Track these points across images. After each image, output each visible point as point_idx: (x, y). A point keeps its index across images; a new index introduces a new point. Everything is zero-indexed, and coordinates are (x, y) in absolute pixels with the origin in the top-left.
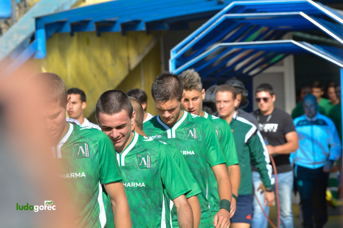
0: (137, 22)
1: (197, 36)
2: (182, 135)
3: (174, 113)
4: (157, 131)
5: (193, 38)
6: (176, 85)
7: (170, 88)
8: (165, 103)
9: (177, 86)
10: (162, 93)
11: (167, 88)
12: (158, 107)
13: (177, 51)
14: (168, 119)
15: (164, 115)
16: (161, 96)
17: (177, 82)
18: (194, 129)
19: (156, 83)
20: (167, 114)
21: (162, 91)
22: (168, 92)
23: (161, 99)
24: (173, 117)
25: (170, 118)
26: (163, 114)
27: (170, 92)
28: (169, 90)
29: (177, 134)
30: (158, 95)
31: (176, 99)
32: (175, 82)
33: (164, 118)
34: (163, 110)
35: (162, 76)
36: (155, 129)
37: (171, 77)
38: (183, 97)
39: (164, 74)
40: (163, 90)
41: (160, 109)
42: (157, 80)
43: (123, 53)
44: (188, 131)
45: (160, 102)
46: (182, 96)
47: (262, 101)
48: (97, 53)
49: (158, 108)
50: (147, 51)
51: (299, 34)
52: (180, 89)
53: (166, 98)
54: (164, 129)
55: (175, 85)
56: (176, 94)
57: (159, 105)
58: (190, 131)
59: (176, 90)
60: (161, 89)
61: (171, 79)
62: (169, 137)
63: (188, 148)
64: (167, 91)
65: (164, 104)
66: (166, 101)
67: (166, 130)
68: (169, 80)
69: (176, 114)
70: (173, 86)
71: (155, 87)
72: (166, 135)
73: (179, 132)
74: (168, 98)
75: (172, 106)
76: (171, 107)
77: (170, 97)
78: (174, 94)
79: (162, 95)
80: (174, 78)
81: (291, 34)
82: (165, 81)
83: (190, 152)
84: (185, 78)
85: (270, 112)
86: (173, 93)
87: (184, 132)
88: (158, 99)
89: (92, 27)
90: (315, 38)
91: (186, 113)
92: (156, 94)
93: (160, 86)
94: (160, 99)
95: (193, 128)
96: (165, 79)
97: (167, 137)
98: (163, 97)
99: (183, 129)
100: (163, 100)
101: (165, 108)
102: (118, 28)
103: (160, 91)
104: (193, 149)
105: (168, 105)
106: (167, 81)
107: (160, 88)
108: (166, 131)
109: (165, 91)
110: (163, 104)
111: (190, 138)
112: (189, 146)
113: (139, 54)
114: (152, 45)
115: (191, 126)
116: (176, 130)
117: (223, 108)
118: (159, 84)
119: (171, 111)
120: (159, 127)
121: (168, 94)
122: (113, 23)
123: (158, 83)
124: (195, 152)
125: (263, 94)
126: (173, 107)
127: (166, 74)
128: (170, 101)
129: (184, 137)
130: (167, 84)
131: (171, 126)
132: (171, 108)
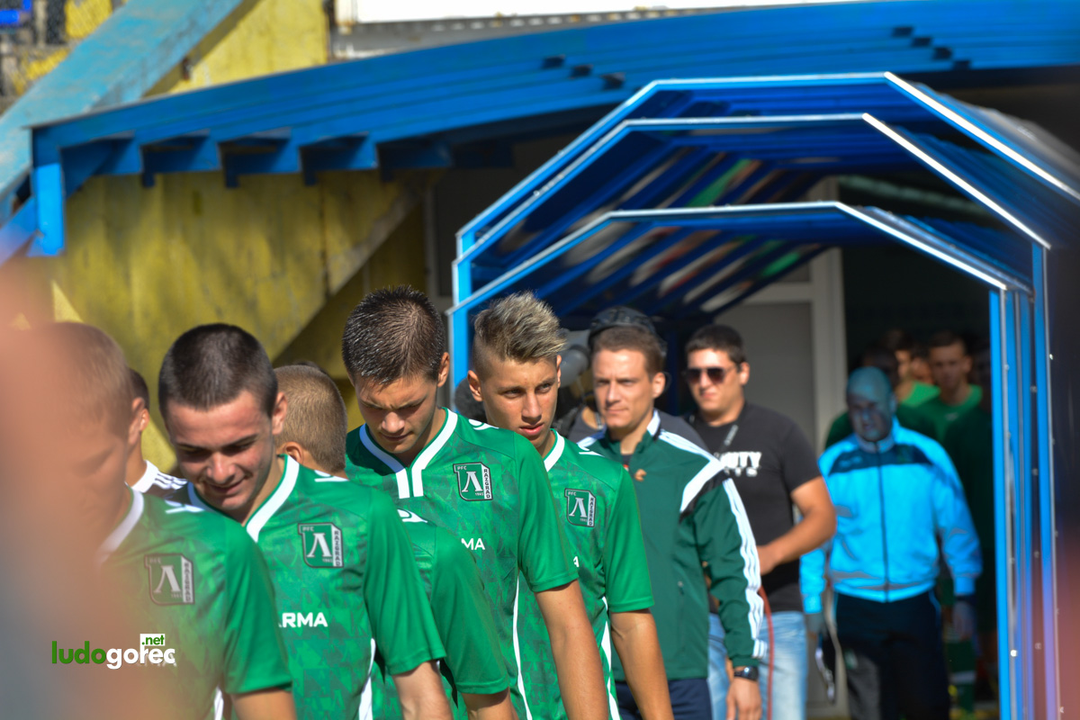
0: (352, 143)
1: (539, 187)
2: (443, 487)
3: (416, 418)
4: (364, 477)
5: (529, 194)
6: (422, 327)
7: (402, 337)
8: (386, 385)
9: (425, 332)
10: (377, 354)
11: (393, 338)
12: (365, 399)
13: (479, 234)
14: (397, 437)
15: (383, 425)
16: (373, 364)
17: (425, 318)
18: (483, 468)
19: (356, 321)
20: (394, 423)
21: (377, 347)
22: (396, 352)
23: (375, 375)
24: (411, 432)
25: (403, 434)
26: (381, 422)
27: (402, 350)
28: (400, 345)
29: (430, 485)
30: (365, 361)
31: (422, 372)
32: (419, 319)
33: (384, 433)
34: (380, 409)
35: (377, 298)
36: (358, 470)
37: (405, 303)
38: (444, 367)
39: (383, 294)
40: (381, 345)
41: (371, 406)
42: (360, 311)
43: (309, 240)
44: (464, 476)
45: (371, 384)
46: (442, 362)
47: (705, 380)
48: (225, 240)
49: (365, 403)
50: (382, 234)
51: (859, 182)
52: (433, 341)
53: (389, 371)
54: (384, 470)
55: (419, 328)
56: (420, 358)
57: (366, 393)
58: (472, 475)
59: (422, 344)
60: (375, 342)
61: (405, 310)
62: (403, 493)
63: (464, 528)
64: (393, 346)
65: (384, 390)
66: (390, 382)
67: (394, 473)
68: (398, 313)
69: (423, 422)
70: (412, 332)
71: (354, 334)
72: (393, 488)
73: (433, 479)
74: (398, 369)
75: (410, 397)
76: (405, 400)
77: (403, 368)
78: (417, 356)
79: (377, 360)
80: (413, 307)
81: (833, 182)
82: (384, 315)
83: (472, 541)
84: (511, 321)
85: (730, 417)
86: (411, 355)
87: (451, 477)
88: (363, 373)
89: (210, 158)
90: (910, 194)
91: (453, 418)
92: (358, 358)
93: (371, 332)
94: (371, 375)
95: (480, 466)
96: (387, 310)
97: (398, 496)
98: (381, 367)
99: (448, 467)
100: (381, 377)
101: (388, 404)
102: (290, 161)
103: (369, 350)
104: (481, 532)
105: (396, 392)
106: (394, 315)
107: (370, 338)
108: (391, 476)
109: (387, 348)
110: (381, 391)
111: (472, 496)
112: (467, 524)
113: (356, 245)
114: (399, 214)
115: (474, 459)
116: (423, 471)
117: (616, 402)
118: (367, 325)
119: (405, 411)
120: (368, 466)
121: (398, 358)
122: (278, 144)
123: (365, 323)
124: (485, 544)
125: (709, 358)
126: (411, 400)
127: (389, 293)
128: (402, 379)
129: (450, 495)
130: (393, 324)
131: (407, 460)
132: (405, 404)
